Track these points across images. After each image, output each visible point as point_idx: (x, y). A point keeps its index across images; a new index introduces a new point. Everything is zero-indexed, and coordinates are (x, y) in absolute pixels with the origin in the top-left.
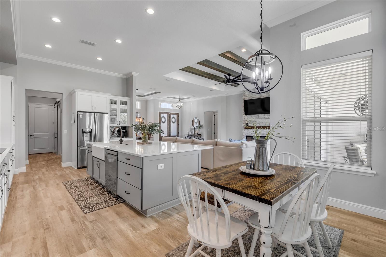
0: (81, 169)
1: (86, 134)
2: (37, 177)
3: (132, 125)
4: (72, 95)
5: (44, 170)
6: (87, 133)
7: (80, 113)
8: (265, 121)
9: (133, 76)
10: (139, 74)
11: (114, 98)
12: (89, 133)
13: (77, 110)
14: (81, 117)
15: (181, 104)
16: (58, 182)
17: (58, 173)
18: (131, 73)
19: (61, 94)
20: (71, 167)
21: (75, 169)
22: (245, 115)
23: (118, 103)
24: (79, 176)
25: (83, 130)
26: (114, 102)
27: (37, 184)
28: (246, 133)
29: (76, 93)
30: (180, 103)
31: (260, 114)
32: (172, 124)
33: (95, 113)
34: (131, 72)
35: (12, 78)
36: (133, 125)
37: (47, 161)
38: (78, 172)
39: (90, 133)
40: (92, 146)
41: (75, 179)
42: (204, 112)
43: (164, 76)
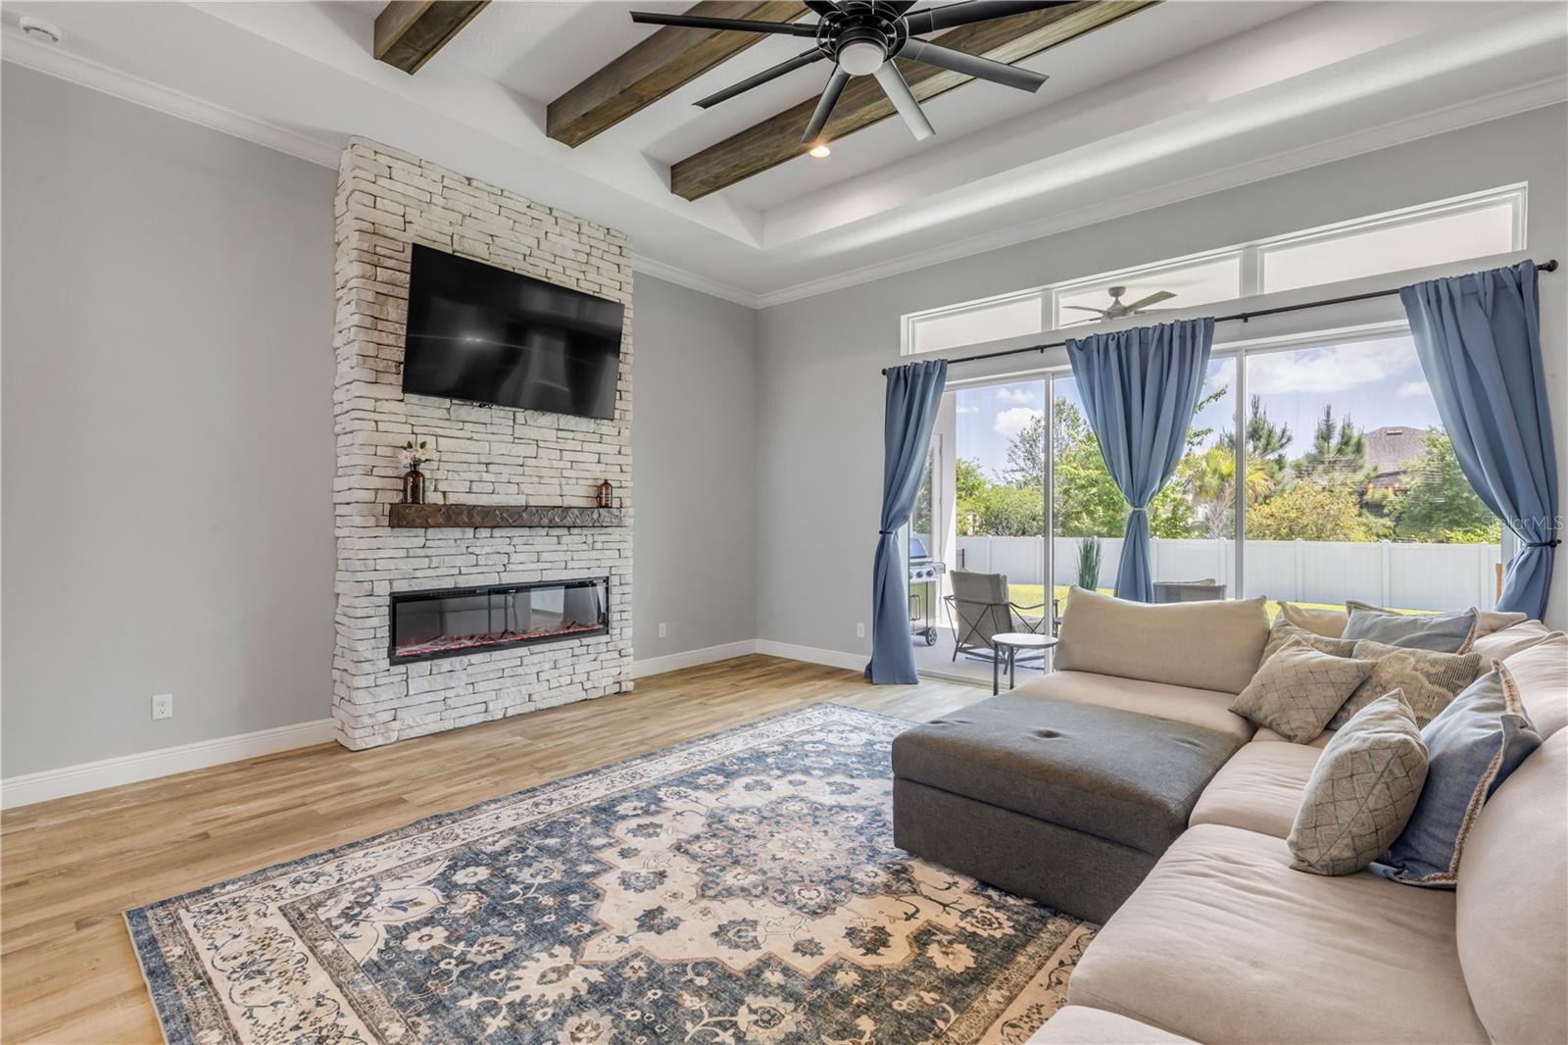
22: (407, 391)
28: (391, 564)
31: (529, 413)
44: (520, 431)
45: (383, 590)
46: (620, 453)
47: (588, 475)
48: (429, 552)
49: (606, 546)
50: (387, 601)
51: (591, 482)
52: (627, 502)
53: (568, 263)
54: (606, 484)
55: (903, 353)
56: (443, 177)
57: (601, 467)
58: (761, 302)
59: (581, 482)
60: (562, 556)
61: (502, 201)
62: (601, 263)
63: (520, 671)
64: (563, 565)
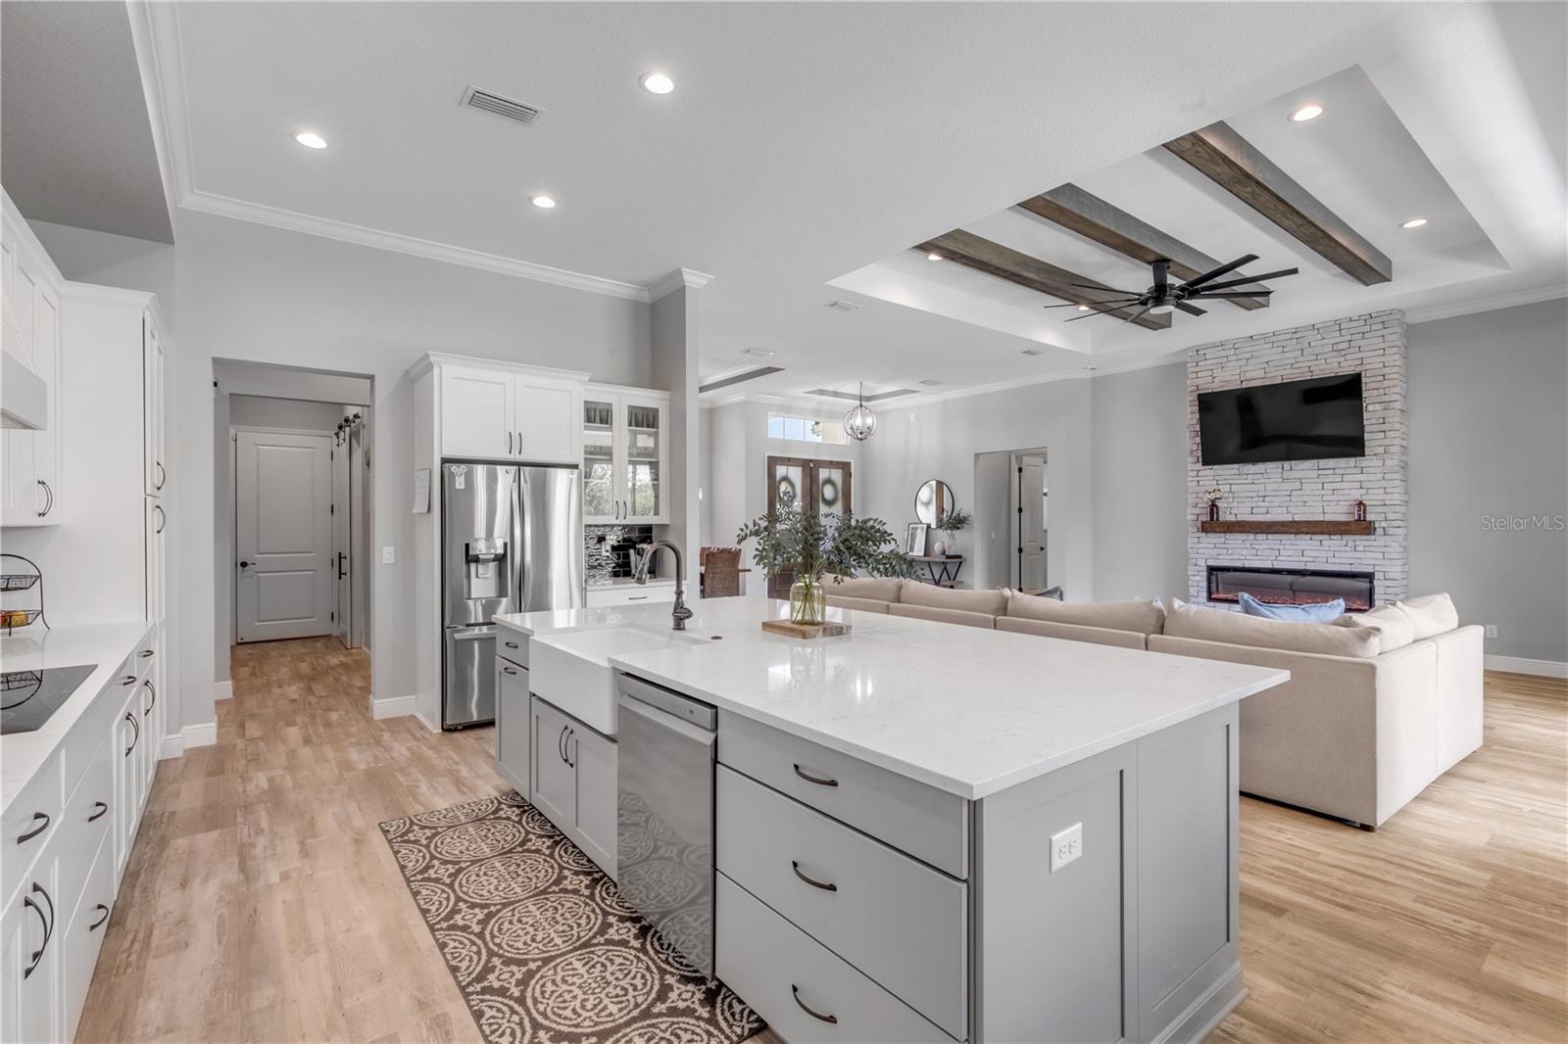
0: (457, 736)
1: (480, 566)
2: (261, 780)
3: (742, 530)
4: (414, 380)
5: (293, 733)
6: (487, 561)
7: (454, 468)
8: (1323, 492)
9: (684, 287)
10: (713, 277)
11: (602, 394)
12: (496, 563)
13: (441, 452)
14: (458, 486)
15: (869, 421)
16: (359, 822)
17: (360, 759)
18: (678, 273)
19: (369, 381)
20: (413, 717)
21: (431, 734)
22: (1203, 465)
23: (620, 417)
24: (458, 783)
25: (467, 546)
26: (598, 414)
27: (260, 832)
28: (1205, 551)
29: (436, 370)
30: (864, 416)
31: (1293, 462)
32: (823, 509)
33: (520, 464)
34: (679, 269)
35: (144, 298)
36: (747, 527)
37: (309, 681)
38: (451, 758)
39: (501, 559)
40: (530, 642)
41: (441, 804)
42: (977, 455)
43: (829, 283)
44: (1287, 474)
45: (1204, 563)
47: (1348, 498)
48: (1227, 546)
49: (1369, 549)
50: (1206, 569)
51: (1352, 503)
54: (1360, 503)
57: (1363, 491)
59: (1342, 502)
60: (1324, 554)
61: (1274, 339)
62: (1362, 343)
64: (1325, 560)
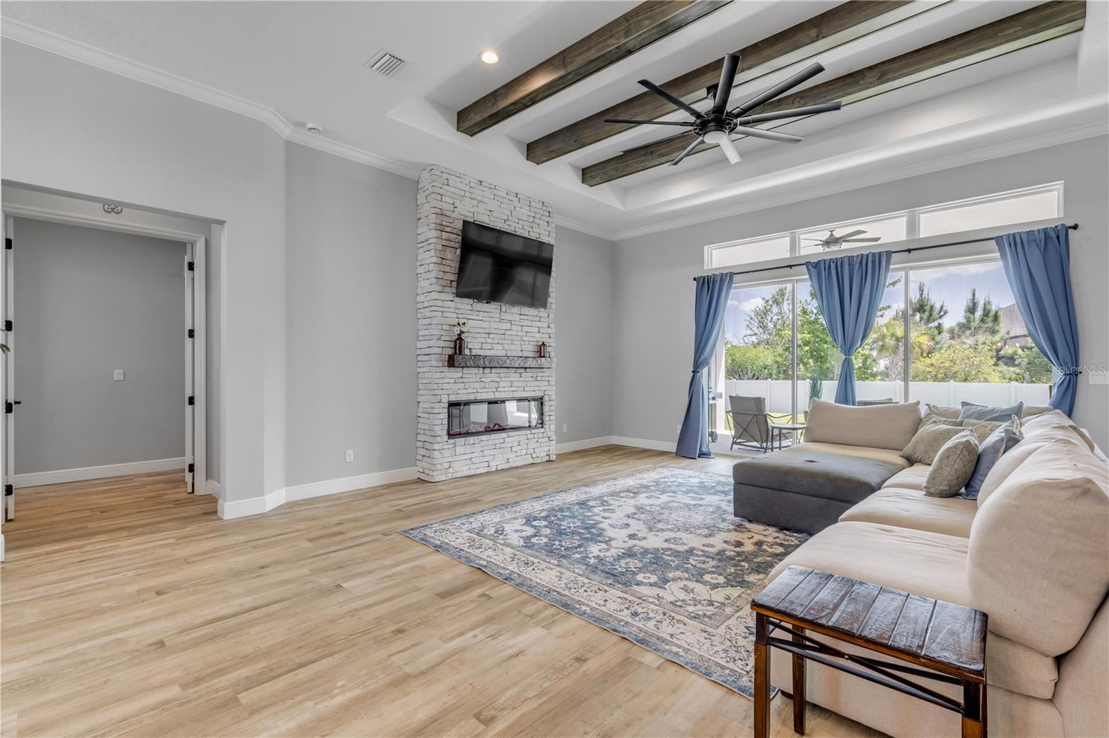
22: (456, 297)
28: (447, 387)
44: (504, 316)
45: (445, 399)
46: (549, 327)
47: (534, 339)
48: (464, 380)
49: (543, 379)
50: (447, 405)
51: (535, 343)
52: (552, 355)
53: (524, 223)
54: (543, 344)
55: (706, 268)
56: (470, 182)
57: (540, 335)
58: (615, 238)
59: (531, 343)
60: (522, 384)
61: (495, 192)
62: (540, 222)
63: (503, 445)
64: (523, 389)
